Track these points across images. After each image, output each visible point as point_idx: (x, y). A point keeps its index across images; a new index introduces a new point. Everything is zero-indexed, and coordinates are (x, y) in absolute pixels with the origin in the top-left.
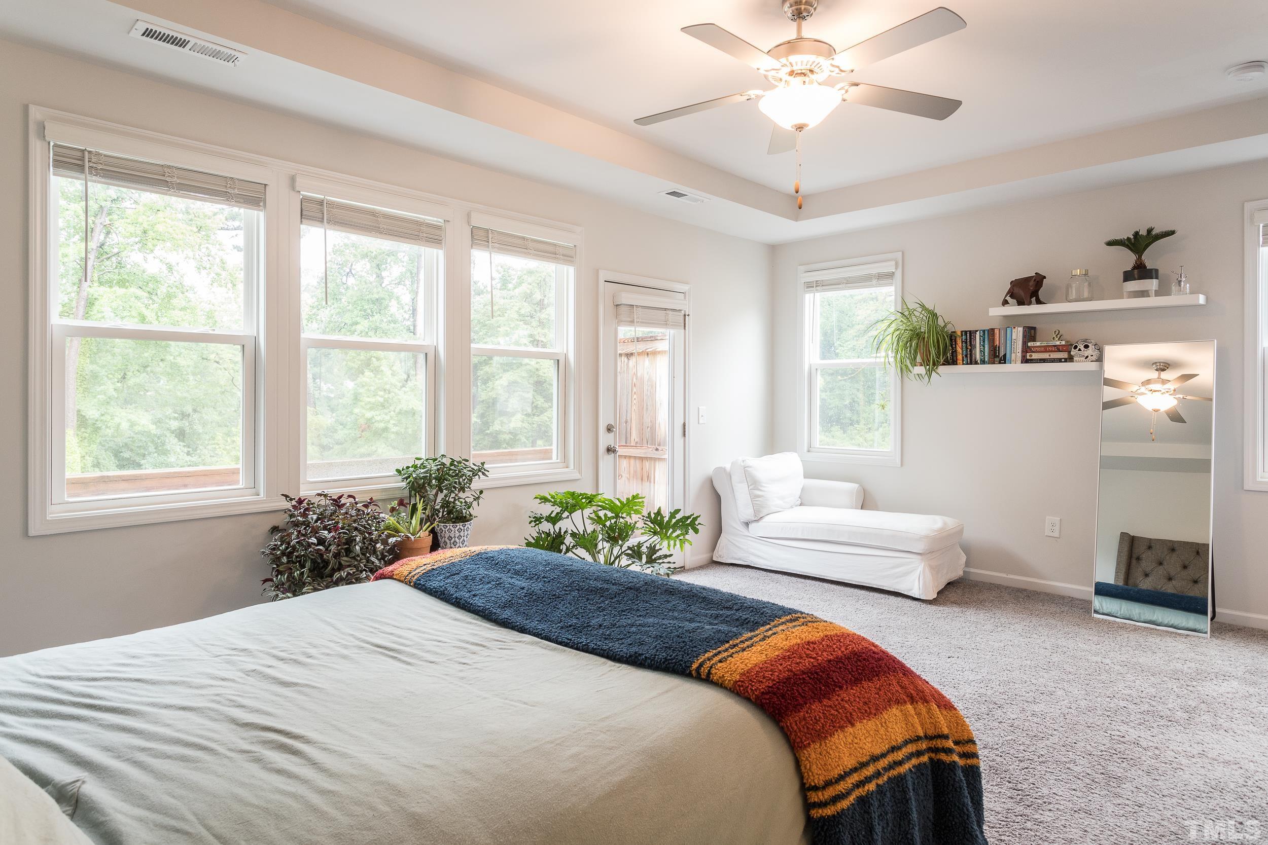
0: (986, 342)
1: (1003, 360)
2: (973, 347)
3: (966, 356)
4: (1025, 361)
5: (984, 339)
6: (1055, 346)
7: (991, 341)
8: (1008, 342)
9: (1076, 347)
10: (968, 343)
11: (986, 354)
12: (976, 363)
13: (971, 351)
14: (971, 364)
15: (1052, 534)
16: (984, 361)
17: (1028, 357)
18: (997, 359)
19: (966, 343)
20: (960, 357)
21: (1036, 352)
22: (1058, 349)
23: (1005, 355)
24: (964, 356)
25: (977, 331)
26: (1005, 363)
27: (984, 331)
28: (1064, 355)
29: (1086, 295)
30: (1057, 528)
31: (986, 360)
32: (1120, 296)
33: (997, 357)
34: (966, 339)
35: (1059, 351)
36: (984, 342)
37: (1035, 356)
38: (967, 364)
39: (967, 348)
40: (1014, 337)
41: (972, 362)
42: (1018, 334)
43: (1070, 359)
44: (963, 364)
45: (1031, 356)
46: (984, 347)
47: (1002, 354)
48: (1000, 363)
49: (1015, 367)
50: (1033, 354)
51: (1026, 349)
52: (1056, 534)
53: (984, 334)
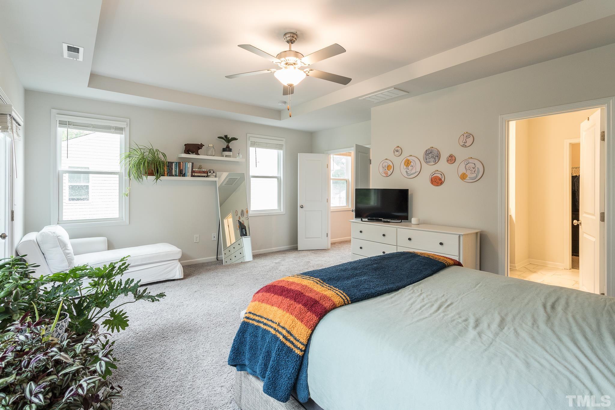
0: (177, 167)
1: (184, 175)
2: (172, 169)
3: (169, 172)
4: (192, 176)
5: (176, 166)
6: (203, 171)
7: (180, 167)
8: (186, 168)
9: (210, 172)
10: (170, 167)
11: (177, 172)
12: (173, 176)
13: (171, 171)
14: (171, 176)
15: (197, 241)
16: (176, 175)
17: (193, 175)
18: (181, 175)
19: (169, 167)
20: (166, 173)
21: (197, 173)
22: (204, 172)
23: (185, 173)
24: (168, 172)
25: (174, 162)
26: (185, 176)
27: (176, 163)
28: (205, 175)
29: (214, 154)
30: (198, 239)
31: (177, 174)
32: (223, 156)
33: (182, 174)
34: (169, 165)
35: (204, 173)
36: (176, 167)
37: (196, 174)
38: (169, 176)
39: (169, 169)
40: (188, 166)
41: (171, 175)
42: (189, 165)
43: (207, 176)
44: (167, 176)
45: (194, 174)
46: (176, 169)
47: (184, 173)
48: (183, 176)
49: (188, 178)
50: (195, 174)
51: (193, 172)
52: (198, 241)
53: (177, 164)
